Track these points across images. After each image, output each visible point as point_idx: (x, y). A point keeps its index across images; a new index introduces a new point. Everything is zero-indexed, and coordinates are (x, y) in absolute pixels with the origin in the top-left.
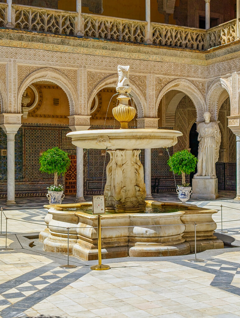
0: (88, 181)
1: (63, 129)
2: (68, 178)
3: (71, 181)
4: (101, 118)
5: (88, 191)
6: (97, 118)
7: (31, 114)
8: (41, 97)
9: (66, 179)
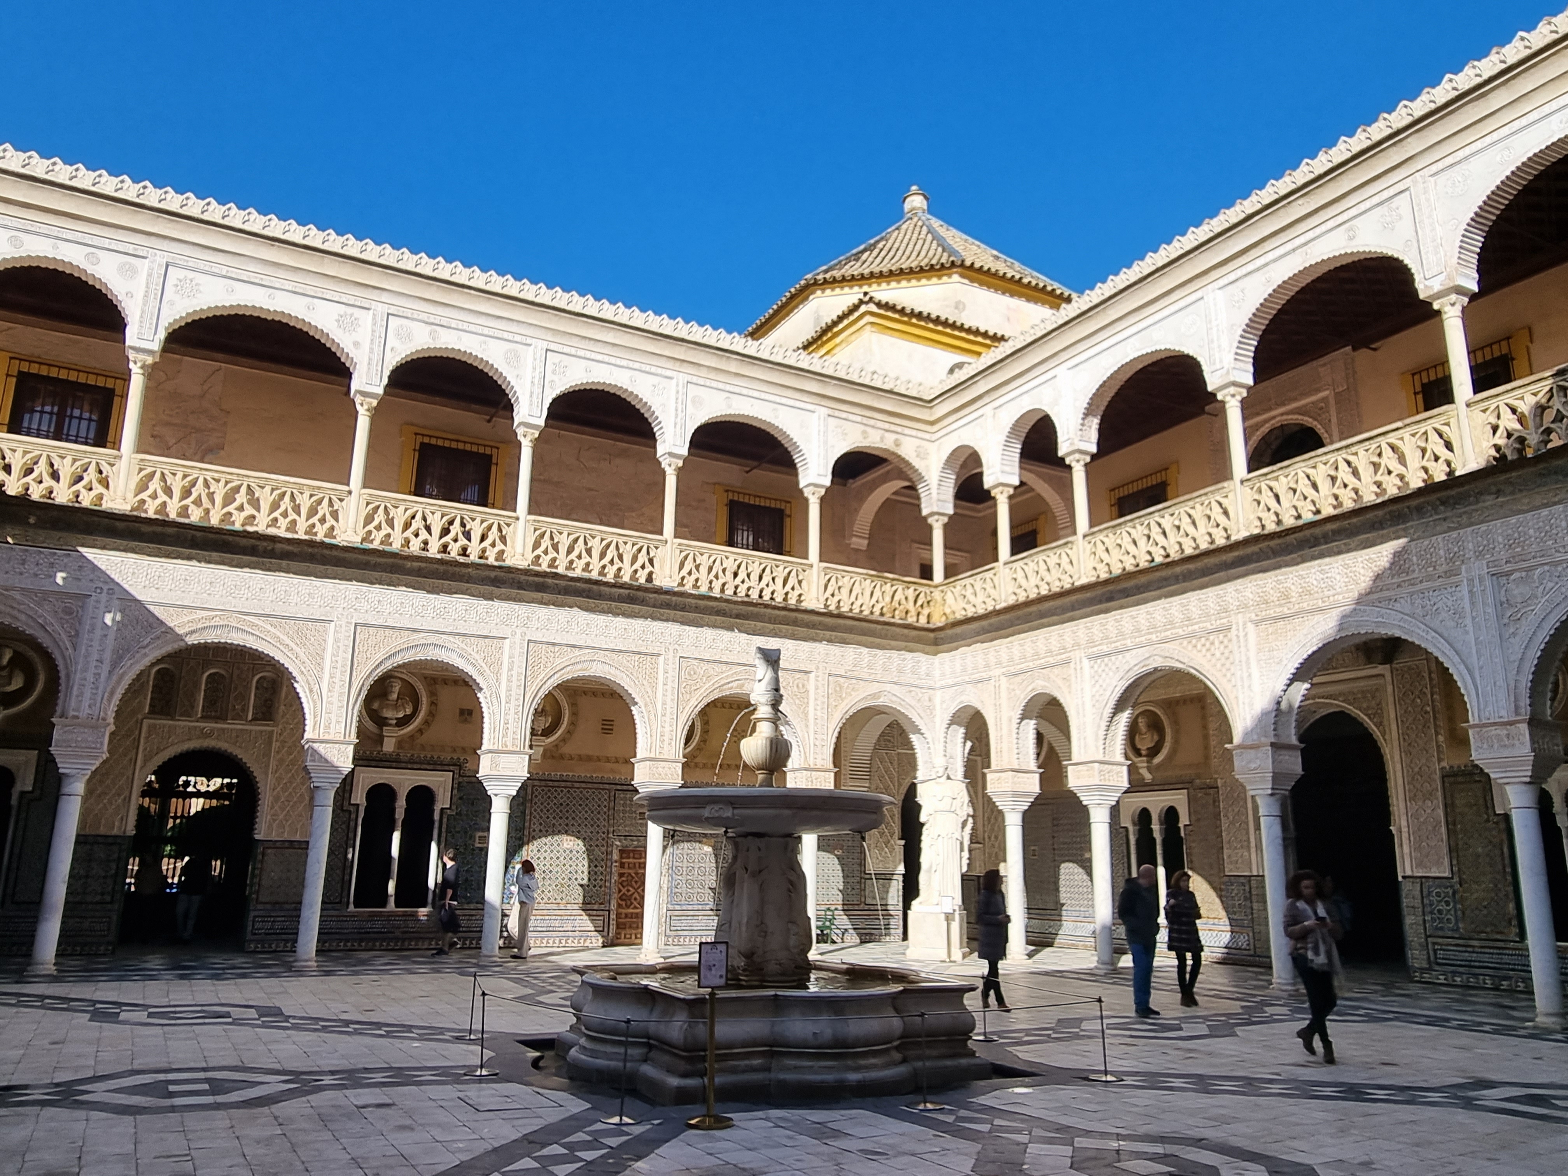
0: (669, 913)
1: (619, 787)
2: (623, 903)
3: (631, 911)
4: (705, 766)
5: (669, 936)
6: (696, 765)
7: (550, 754)
8: (574, 714)
9: (619, 906)
